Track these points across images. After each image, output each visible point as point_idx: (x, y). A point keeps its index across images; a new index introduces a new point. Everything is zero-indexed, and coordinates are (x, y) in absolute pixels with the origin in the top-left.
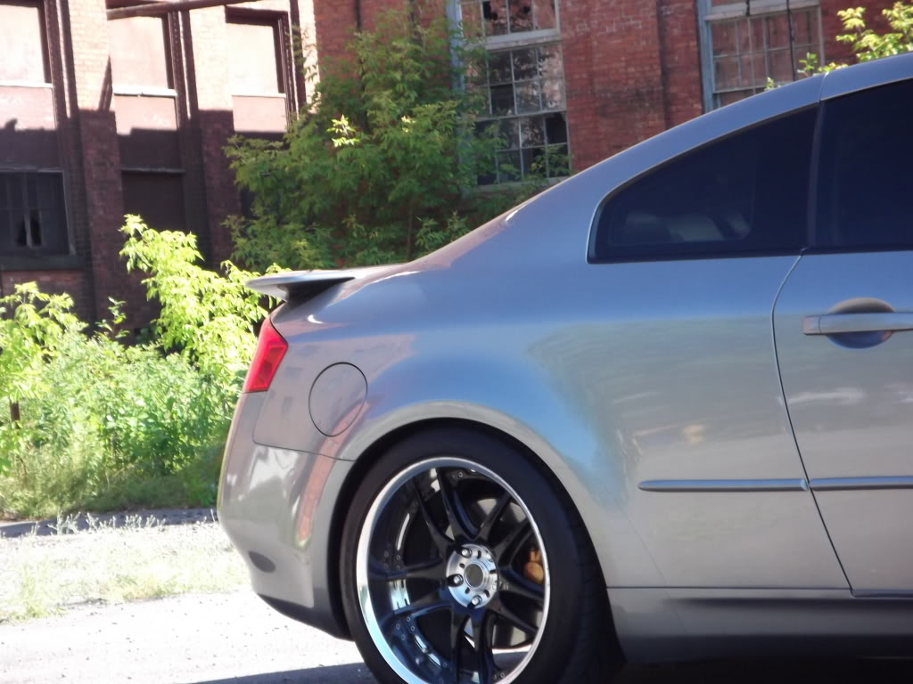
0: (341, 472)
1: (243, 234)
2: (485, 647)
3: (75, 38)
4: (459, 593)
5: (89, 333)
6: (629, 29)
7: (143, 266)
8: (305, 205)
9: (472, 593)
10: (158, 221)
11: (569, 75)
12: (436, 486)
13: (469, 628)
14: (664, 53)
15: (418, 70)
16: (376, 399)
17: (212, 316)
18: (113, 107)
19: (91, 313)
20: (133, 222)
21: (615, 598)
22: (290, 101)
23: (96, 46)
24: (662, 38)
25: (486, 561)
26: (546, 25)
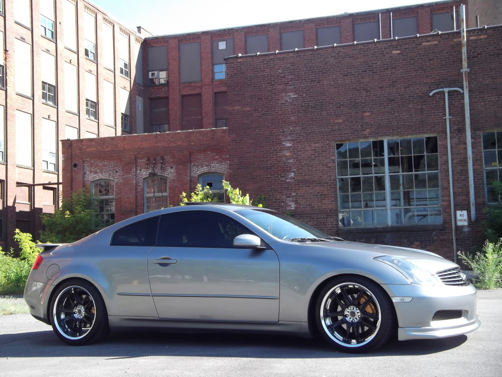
0: (52, 288)
1: (43, 235)
2: (81, 327)
3: (8, 190)
4: (76, 316)
5: (5, 254)
6: (130, 197)
7: (19, 240)
8: (57, 229)
9: (79, 316)
10: (23, 231)
11: (116, 206)
12: (73, 292)
13: (77, 323)
14: (136, 203)
15: (85, 202)
16: (62, 272)
17: (33, 252)
18: (15, 206)
19: (6, 250)
20: (17, 231)
21: (109, 317)
22: (56, 207)
23: (13, 192)
24: (136, 199)
25: (83, 309)
26: (112, 195)
